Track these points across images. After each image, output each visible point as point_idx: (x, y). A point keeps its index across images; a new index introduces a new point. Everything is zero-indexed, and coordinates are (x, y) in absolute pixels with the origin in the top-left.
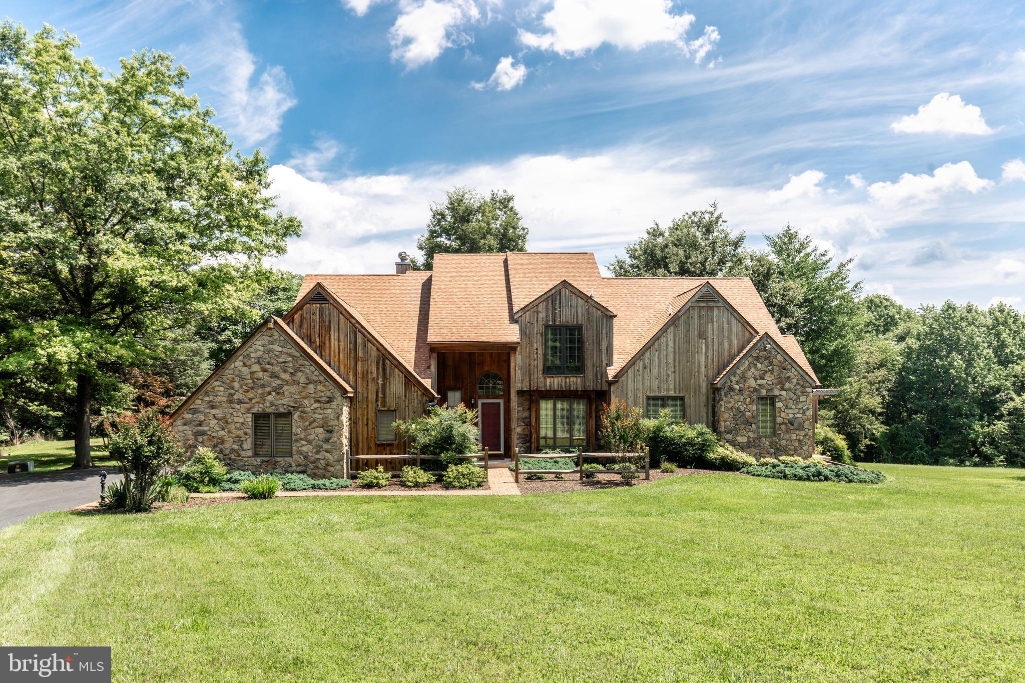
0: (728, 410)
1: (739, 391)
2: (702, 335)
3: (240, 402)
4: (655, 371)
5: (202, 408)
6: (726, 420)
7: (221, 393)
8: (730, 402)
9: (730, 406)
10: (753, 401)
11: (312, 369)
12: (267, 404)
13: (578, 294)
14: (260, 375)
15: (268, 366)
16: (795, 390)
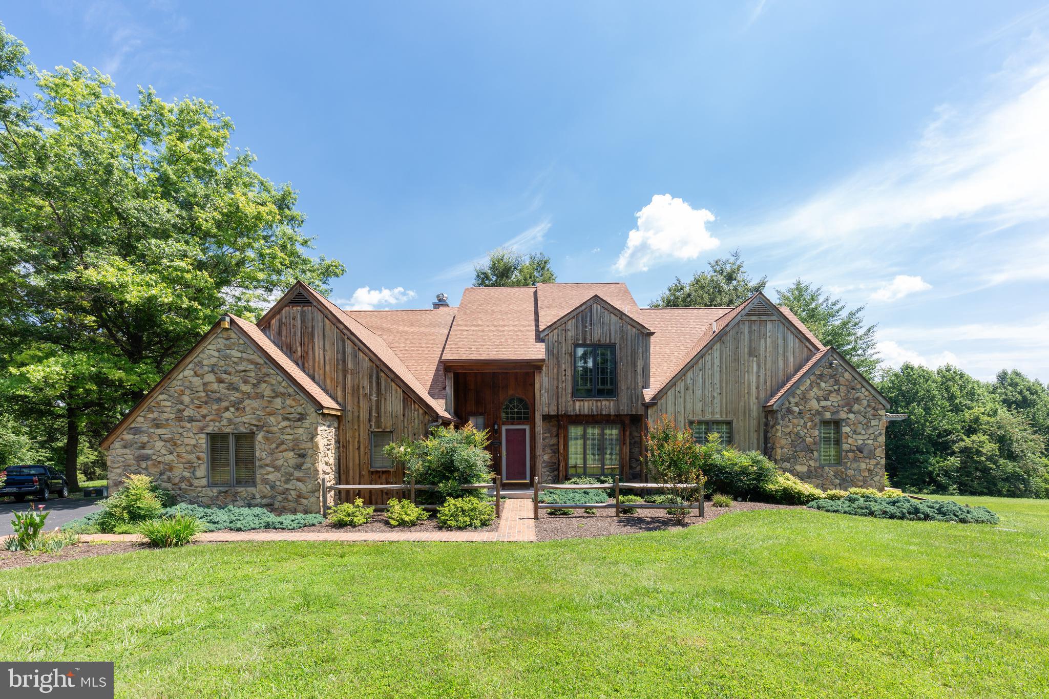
0: (786, 435)
1: (799, 413)
2: (753, 353)
3: (191, 420)
4: (699, 393)
5: (145, 427)
6: (783, 445)
7: (168, 409)
8: (788, 426)
9: (788, 430)
10: (815, 425)
11: (279, 379)
12: (225, 422)
13: (612, 310)
14: (215, 386)
15: (224, 376)
16: (866, 413)
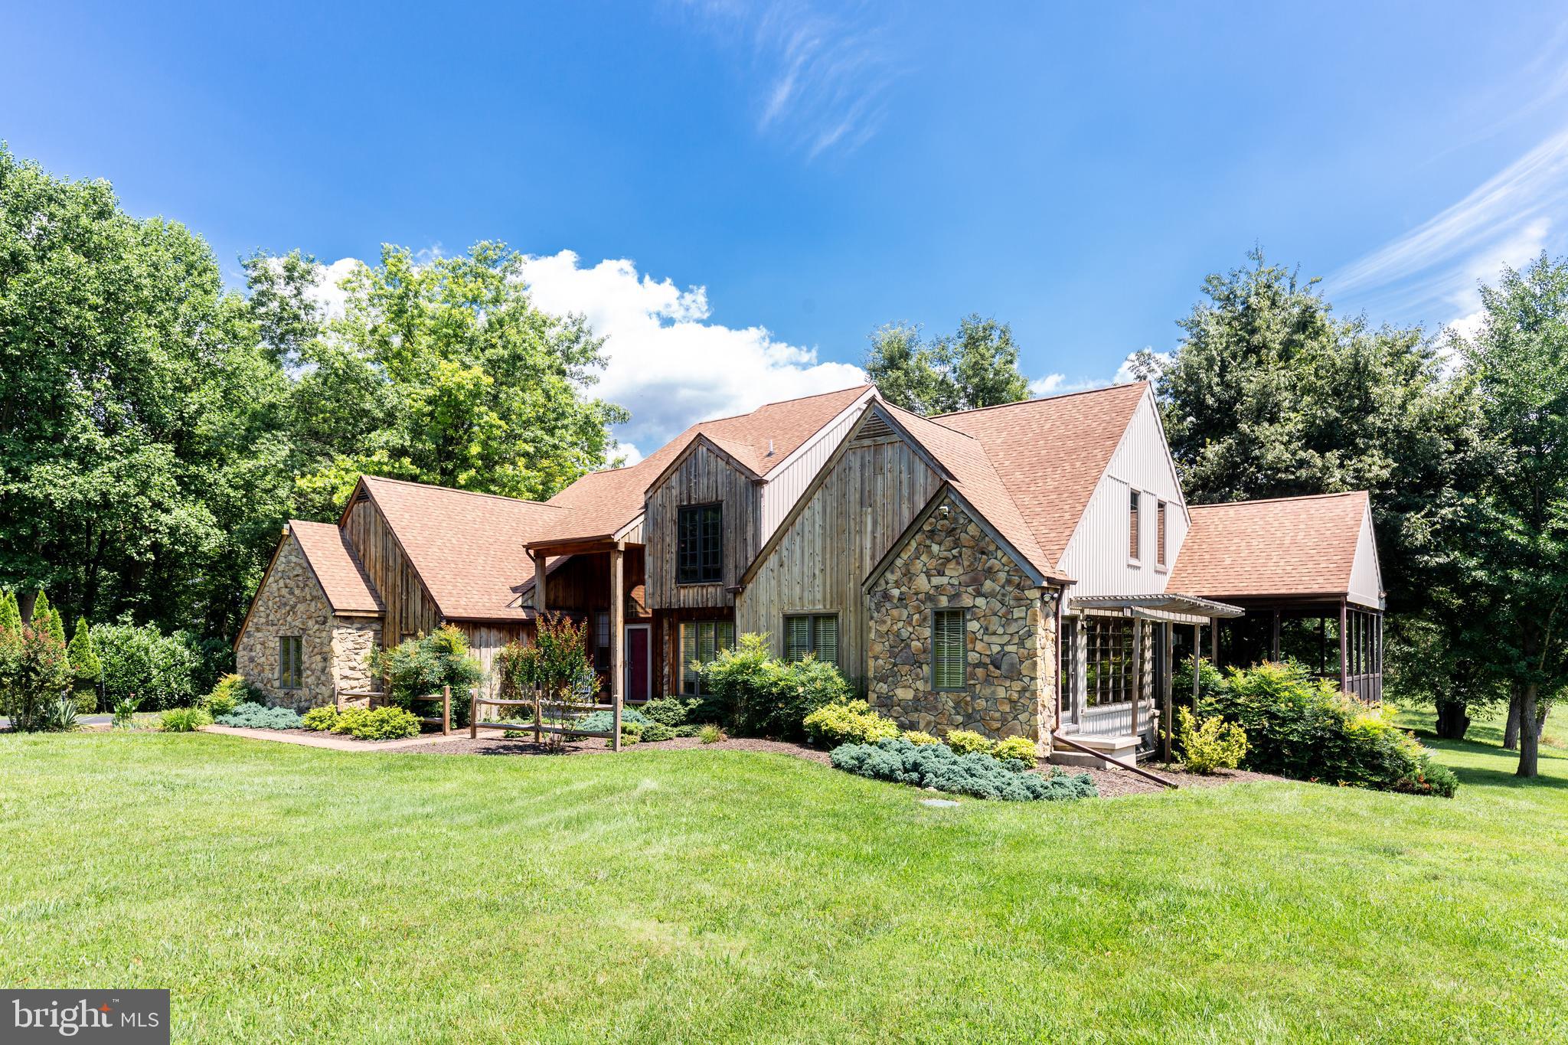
0: (882, 637)
1: (900, 599)
2: (866, 499)
3: (272, 623)
4: (796, 570)
6: (877, 656)
7: (263, 614)
8: (884, 622)
9: (884, 628)
10: (925, 619)
13: (717, 452)
14: (283, 591)
16: (1004, 595)
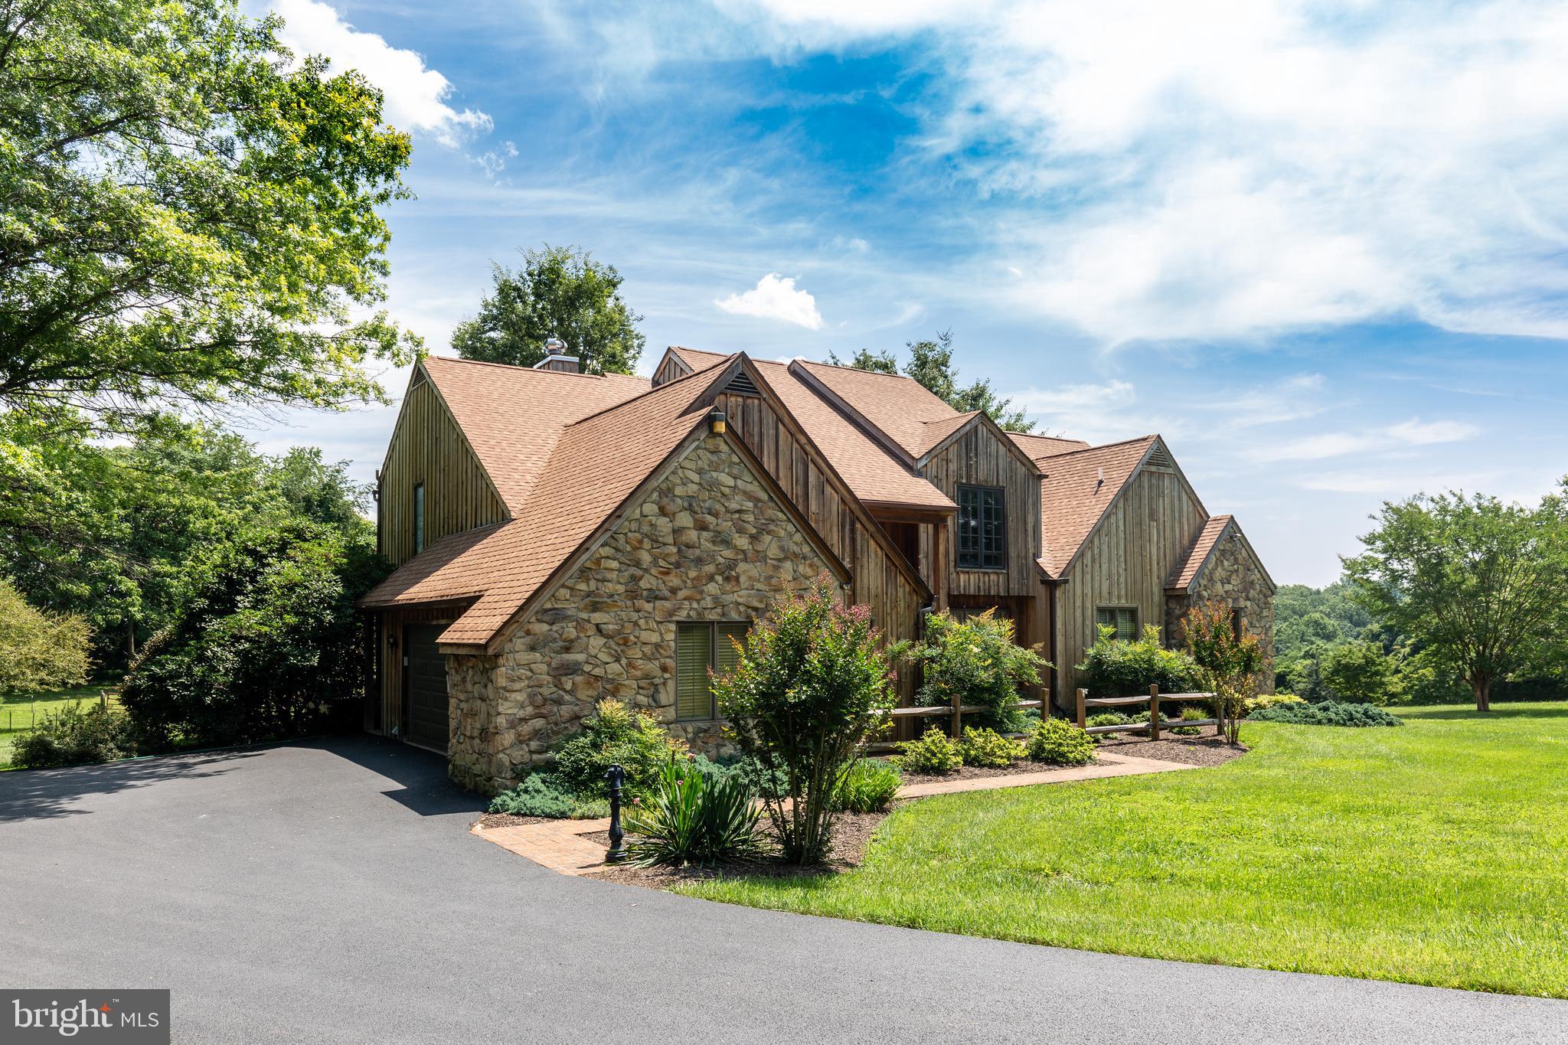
2: (1153, 515)
3: (654, 597)
4: (1105, 567)
5: (571, 608)
7: (614, 575)
11: (790, 528)
12: (708, 602)
13: (999, 435)
14: (693, 535)
15: (709, 518)
16: (1259, 600)
